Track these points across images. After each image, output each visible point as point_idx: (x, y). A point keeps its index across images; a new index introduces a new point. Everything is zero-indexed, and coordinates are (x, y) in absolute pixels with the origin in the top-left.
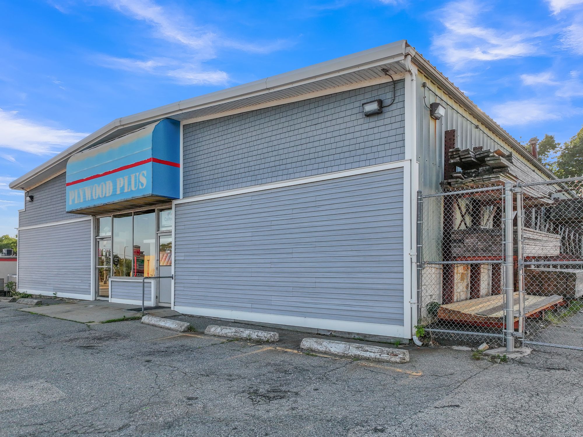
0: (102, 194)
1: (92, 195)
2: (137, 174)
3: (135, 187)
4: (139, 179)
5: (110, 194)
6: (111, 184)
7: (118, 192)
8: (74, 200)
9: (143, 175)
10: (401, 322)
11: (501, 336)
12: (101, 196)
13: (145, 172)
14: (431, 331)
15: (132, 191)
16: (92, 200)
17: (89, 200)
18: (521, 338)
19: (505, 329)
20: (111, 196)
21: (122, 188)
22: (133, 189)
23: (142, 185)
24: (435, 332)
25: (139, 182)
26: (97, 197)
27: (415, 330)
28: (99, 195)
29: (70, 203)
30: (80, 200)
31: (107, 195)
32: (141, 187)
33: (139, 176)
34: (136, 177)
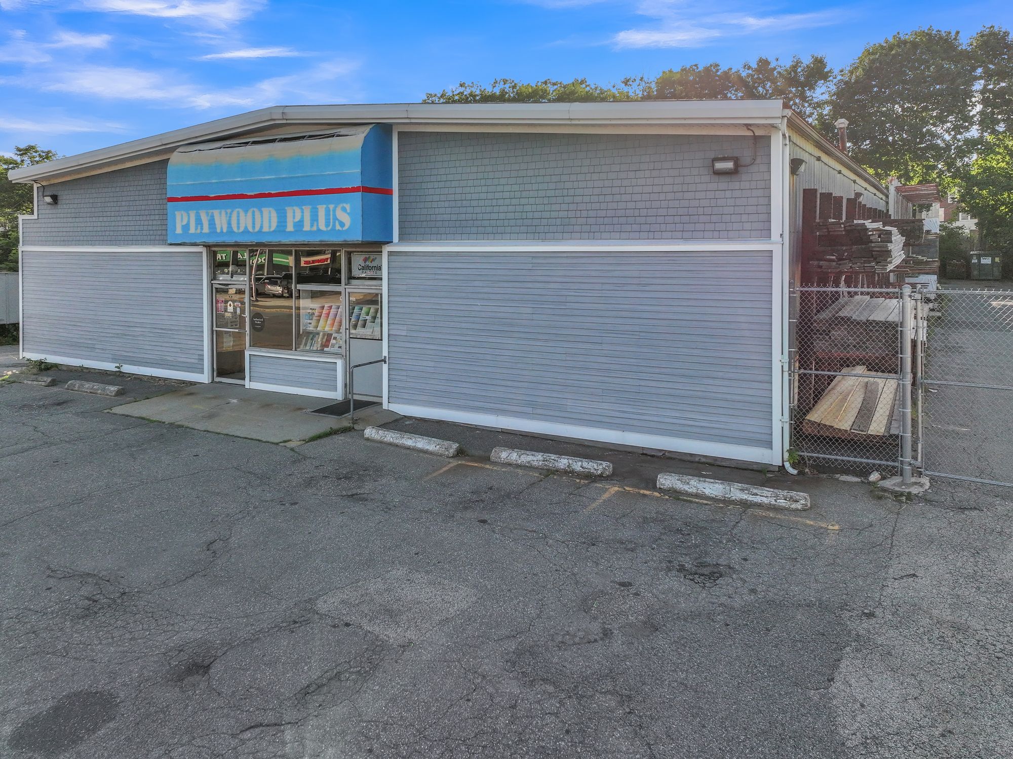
0: (254, 227)
1: (229, 224)
2: (331, 207)
3: (327, 225)
4: (334, 215)
5: (272, 229)
6: (276, 215)
7: (290, 228)
8: (186, 227)
9: (344, 209)
10: (769, 444)
11: (896, 464)
12: (251, 229)
13: (348, 207)
14: (807, 456)
15: (319, 230)
16: (230, 231)
17: (222, 232)
18: (920, 468)
19: (902, 456)
20: (273, 231)
21: (299, 224)
22: (322, 227)
23: (342, 224)
24: (812, 457)
25: (335, 219)
26: (242, 229)
27: (786, 455)
28: (246, 227)
29: (179, 230)
30: (202, 229)
31: (265, 229)
32: (338, 227)
33: (334, 211)
34: (328, 211)
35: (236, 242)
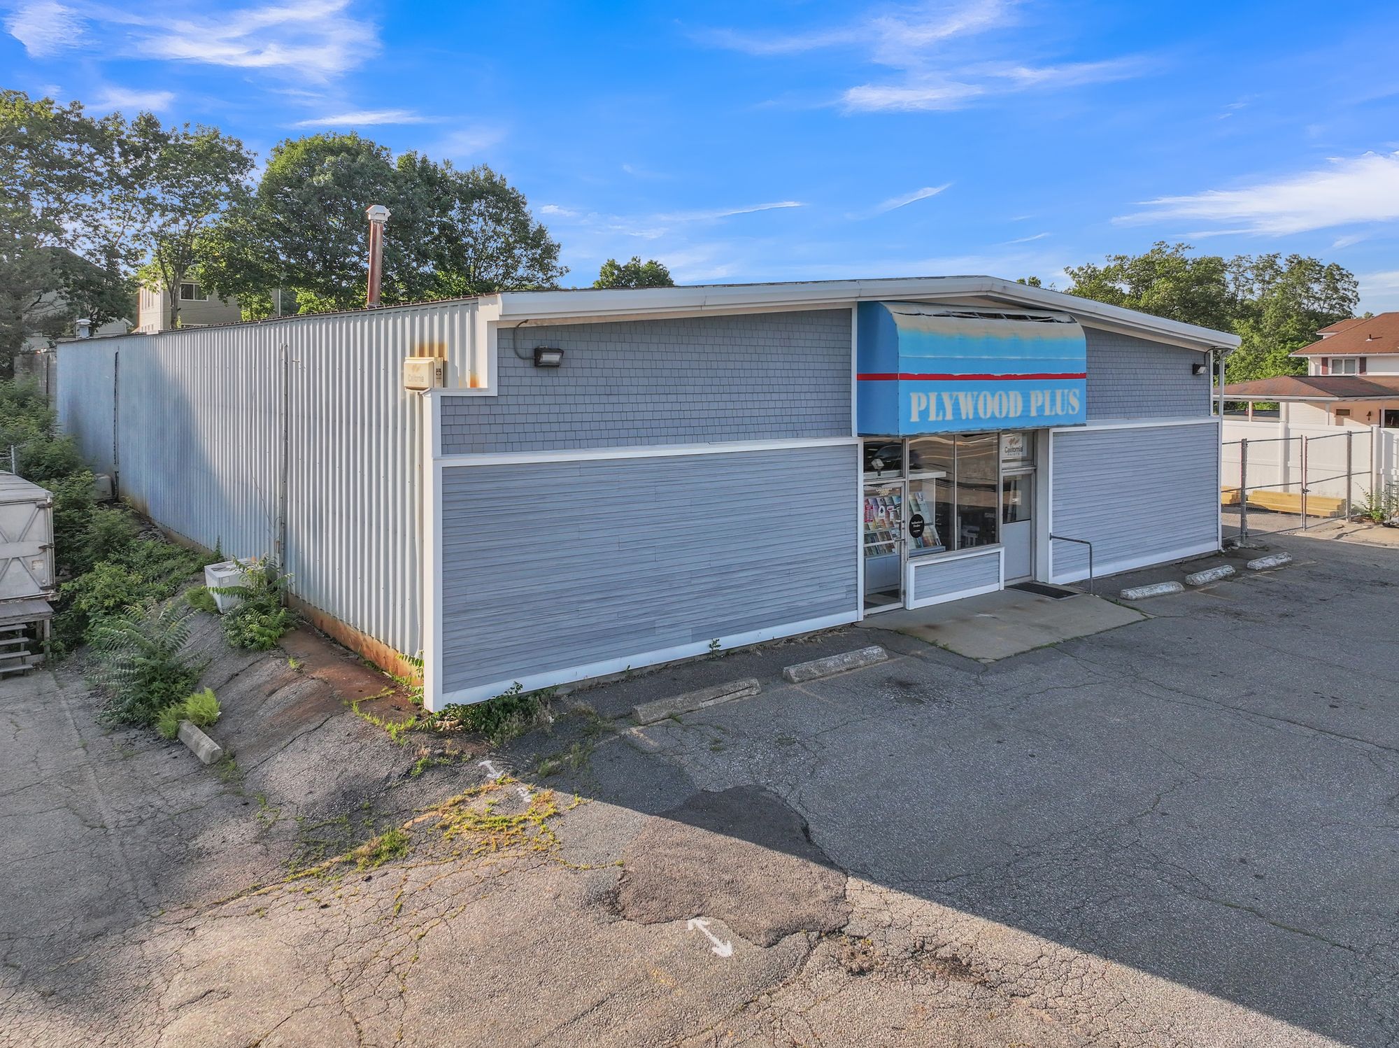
0: (1000, 412)
1: (976, 409)
2: (1066, 391)
3: (1063, 410)
4: (1068, 400)
5: (1018, 414)
6: (1020, 399)
7: (1033, 413)
8: (924, 414)
9: (1075, 395)
12: (997, 415)
13: (1077, 392)
15: (1057, 415)
16: (977, 418)
20: (1019, 417)
21: (1041, 409)
22: (1060, 412)
23: (1073, 409)
25: (1069, 403)
26: (989, 415)
28: (993, 413)
29: (915, 418)
31: (1012, 415)
32: (1071, 412)
33: (1068, 395)
34: (1063, 395)
35: (982, 430)
